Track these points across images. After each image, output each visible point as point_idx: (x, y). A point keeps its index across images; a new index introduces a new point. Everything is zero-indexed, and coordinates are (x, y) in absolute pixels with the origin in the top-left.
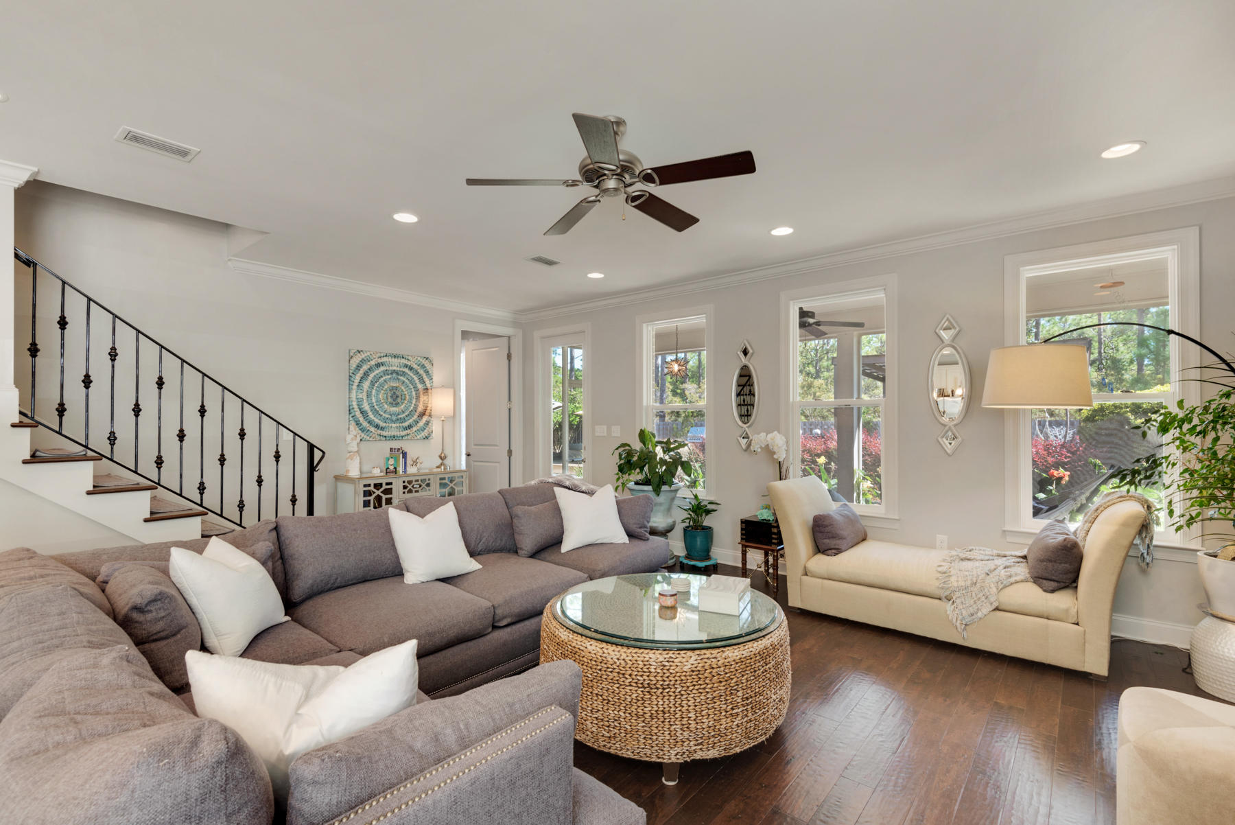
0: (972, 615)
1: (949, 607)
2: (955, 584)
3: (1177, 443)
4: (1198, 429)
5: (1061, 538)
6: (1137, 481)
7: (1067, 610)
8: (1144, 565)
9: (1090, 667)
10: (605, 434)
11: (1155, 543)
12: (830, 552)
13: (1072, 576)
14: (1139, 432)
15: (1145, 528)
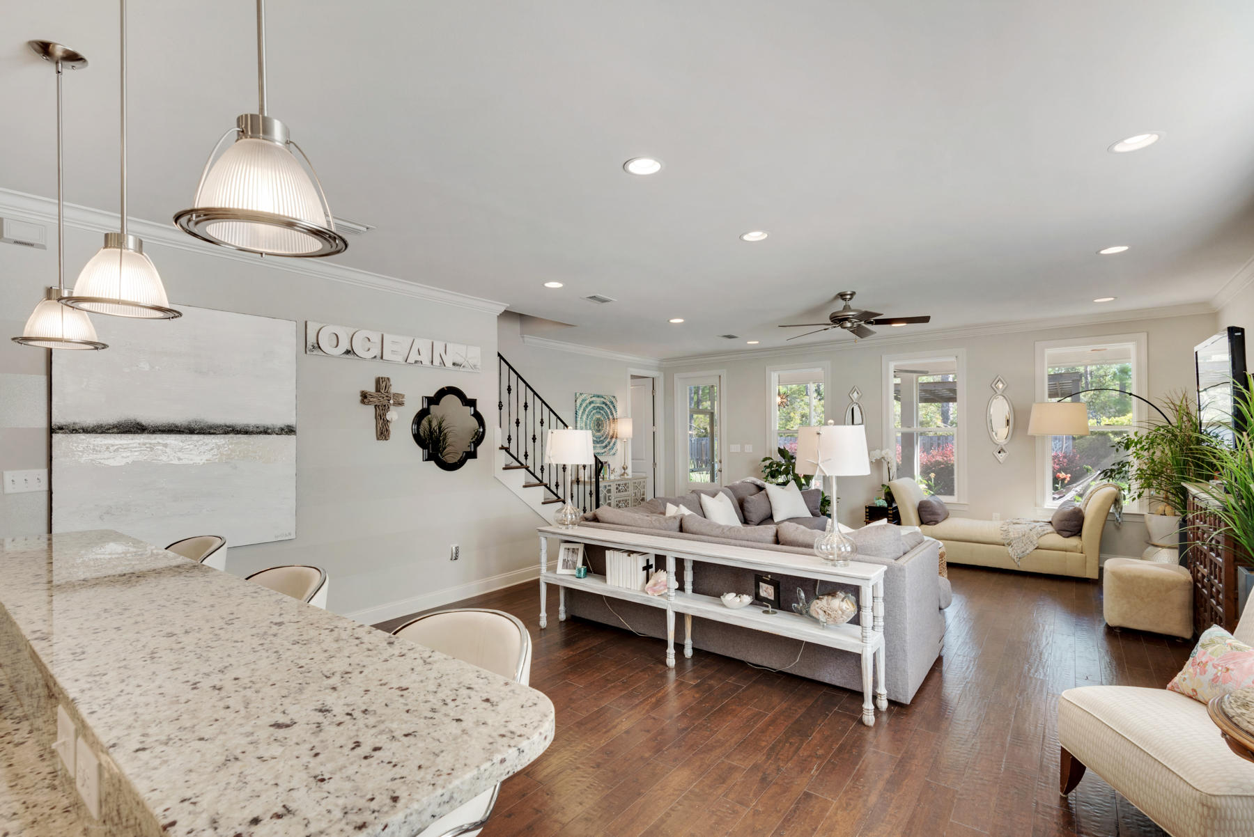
0: (1023, 552)
1: (1010, 549)
2: (1013, 536)
3: (1135, 455)
4: (1145, 447)
5: (1071, 508)
6: (1113, 475)
7: (1076, 546)
8: (1117, 524)
9: (1088, 575)
10: (739, 451)
11: (1123, 511)
12: (931, 523)
13: (1079, 528)
14: (1115, 448)
15: (1117, 501)
